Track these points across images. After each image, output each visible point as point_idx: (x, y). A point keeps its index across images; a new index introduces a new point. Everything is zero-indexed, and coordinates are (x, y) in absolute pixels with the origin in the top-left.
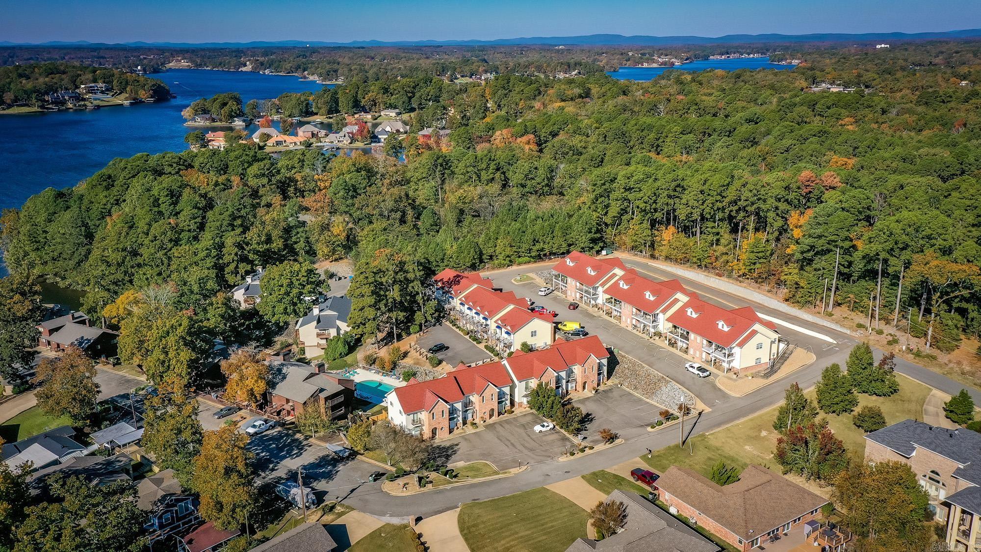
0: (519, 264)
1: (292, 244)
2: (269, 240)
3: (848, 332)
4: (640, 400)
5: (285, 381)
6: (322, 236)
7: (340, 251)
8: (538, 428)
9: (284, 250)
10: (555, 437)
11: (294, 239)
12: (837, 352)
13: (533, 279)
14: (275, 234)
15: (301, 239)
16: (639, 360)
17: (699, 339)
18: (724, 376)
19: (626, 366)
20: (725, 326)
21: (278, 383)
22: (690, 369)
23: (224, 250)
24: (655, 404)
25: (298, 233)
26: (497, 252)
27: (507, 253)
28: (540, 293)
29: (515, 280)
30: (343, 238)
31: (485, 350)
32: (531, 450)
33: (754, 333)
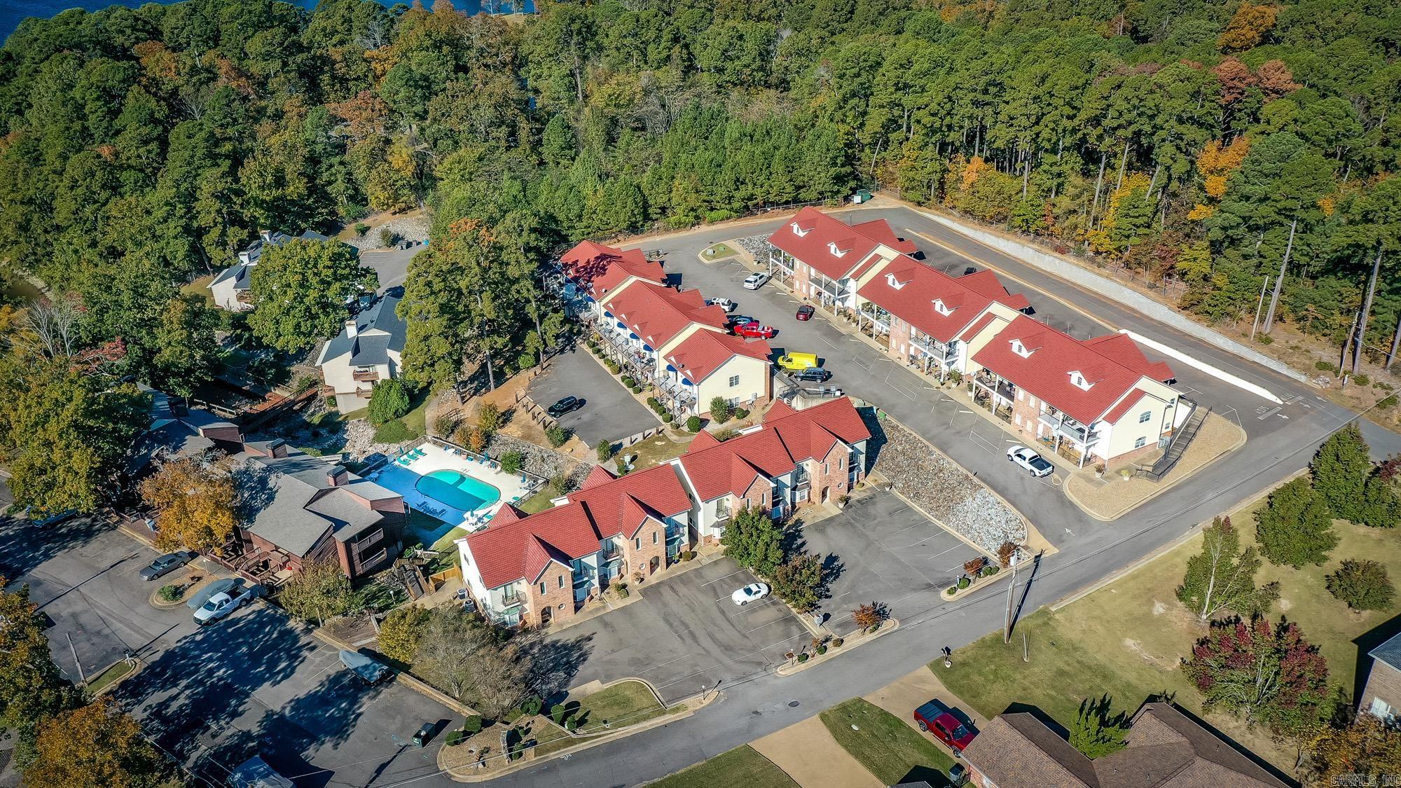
0: (712, 222)
1: (323, 186)
2: (280, 181)
3: (1303, 379)
4: (927, 523)
5: (272, 507)
6: (374, 172)
7: (408, 196)
8: (739, 596)
9: (309, 196)
10: (771, 613)
11: (325, 177)
12: (1285, 423)
13: (735, 253)
14: (290, 170)
15: (339, 176)
16: (923, 435)
17: (1033, 400)
18: (1078, 475)
19: (899, 448)
20: (1084, 381)
21: (258, 510)
22: (1017, 459)
23: (198, 206)
24: (953, 532)
25: (331, 166)
26: (674, 202)
27: (692, 204)
28: (746, 285)
29: (704, 255)
30: (409, 174)
31: (648, 407)
32: (727, 648)
33: (1139, 394)
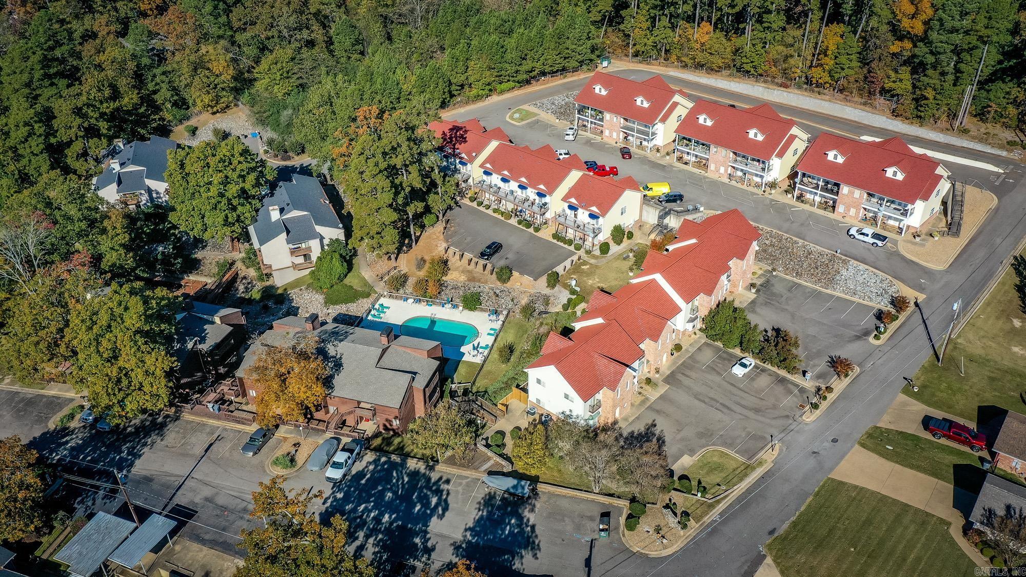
0: (502, 92)
1: (149, 95)
2: (116, 95)
3: (1004, 154)
4: (820, 292)
6: (197, 78)
7: (227, 97)
8: (738, 371)
9: (141, 105)
11: (151, 86)
12: (1014, 186)
13: (536, 115)
14: (123, 83)
15: (162, 85)
16: (780, 230)
18: (904, 241)
19: (767, 242)
20: (898, 173)
21: (333, 376)
22: (861, 237)
23: (55, 123)
24: (842, 295)
25: (154, 76)
26: (471, 80)
27: (488, 80)
28: (567, 138)
29: (512, 118)
30: (229, 77)
31: (555, 241)
32: (757, 410)
33: (938, 178)
